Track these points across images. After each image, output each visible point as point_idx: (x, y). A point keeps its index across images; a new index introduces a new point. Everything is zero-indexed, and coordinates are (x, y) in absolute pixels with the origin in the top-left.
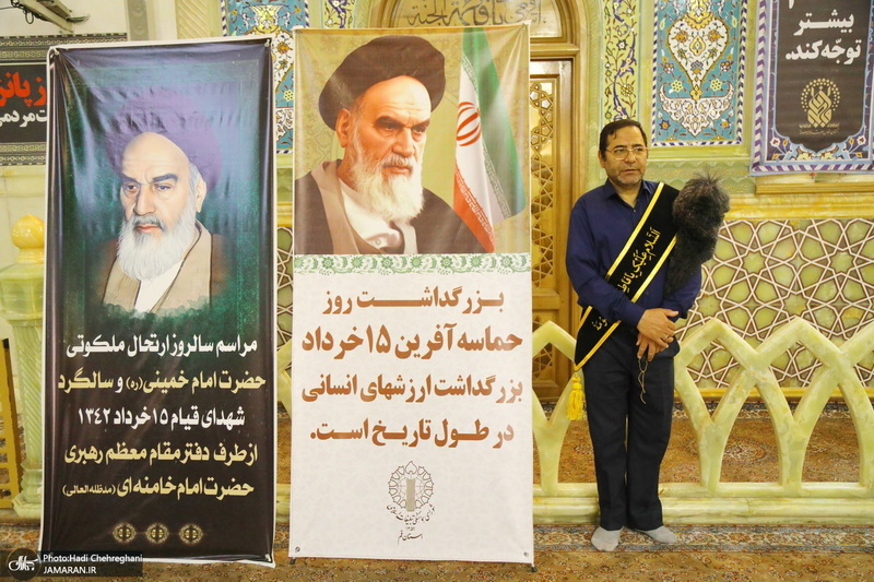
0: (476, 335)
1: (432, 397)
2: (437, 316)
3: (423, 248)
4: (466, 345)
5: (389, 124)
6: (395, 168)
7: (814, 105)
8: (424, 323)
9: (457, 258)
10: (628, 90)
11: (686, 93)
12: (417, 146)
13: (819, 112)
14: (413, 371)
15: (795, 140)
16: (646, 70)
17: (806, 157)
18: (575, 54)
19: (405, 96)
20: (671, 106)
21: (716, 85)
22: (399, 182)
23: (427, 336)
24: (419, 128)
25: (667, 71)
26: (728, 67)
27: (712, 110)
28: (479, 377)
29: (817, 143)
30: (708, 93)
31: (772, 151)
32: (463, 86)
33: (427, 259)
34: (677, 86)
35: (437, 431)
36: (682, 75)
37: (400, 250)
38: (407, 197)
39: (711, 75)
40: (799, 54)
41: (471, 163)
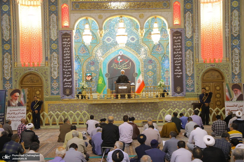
0: (22, 113)
1: (18, 118)
2: (19, 111)
3: (18, 106)
4: (21, 113)
5: (16, 96)
6: (16, 100)
7: (67, 92)
8: (18, 112)
9: (21, 107)
10: (48, 90)
11: (54, 90)
12: (18, 98)
13: (68, 92)
14: (17, 116)
15: (65, 95)
16: (50, 88)
17: (67, 97)
18: (42, 86)
19: (17, 94)
20: (53, 91)
21: (57, 89)
22: (16, 101)
23: (18, 113)
24: (18, 97)
25: (52, 88)
26: (58, 88)
27: (57, 92)
28: (22, 116)
29: (68, 95)
30: (56, 90)
31: (63, 96)
32: (22, 93)
33: (18, 107)
34: (53, 89)
35: (18, 120)
36: (54, 88)
37: (16, 106)
38: (17, 102)
39: (57, 88)
40: (65, 86)
41: (22, 99)
